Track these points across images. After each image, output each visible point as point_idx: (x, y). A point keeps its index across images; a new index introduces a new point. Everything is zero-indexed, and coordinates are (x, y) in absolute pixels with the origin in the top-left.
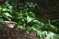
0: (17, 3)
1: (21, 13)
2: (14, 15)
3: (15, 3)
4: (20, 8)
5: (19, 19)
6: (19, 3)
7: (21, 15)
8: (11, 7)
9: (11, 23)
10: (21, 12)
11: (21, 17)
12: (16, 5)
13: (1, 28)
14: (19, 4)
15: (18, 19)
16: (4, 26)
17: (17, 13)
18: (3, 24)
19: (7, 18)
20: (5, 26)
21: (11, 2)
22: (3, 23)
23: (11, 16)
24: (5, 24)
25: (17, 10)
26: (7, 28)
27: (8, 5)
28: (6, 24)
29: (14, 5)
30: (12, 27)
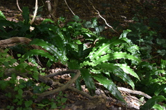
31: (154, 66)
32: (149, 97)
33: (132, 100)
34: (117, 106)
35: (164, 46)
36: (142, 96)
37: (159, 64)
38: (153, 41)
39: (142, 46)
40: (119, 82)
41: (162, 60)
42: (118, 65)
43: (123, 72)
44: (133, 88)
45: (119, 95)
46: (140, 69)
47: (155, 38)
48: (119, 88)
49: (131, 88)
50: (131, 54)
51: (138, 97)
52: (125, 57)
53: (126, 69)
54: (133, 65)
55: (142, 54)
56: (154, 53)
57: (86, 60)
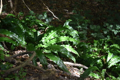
0: (87, 25)
1: (94, 47)
2: (81, 49)
3: (83, 24)
4: (92, 34)
5: (91, 58)
6: (91, 26)
7: (96, 50)
8: (75, 32)
9: (74, 67)
10: (95, 45)
11: (95, 55)
12: (85, 29)
13: (57, 76)
14: (92, 28)
15: (88, 59)
16: (62, 72)
17: (87, 46)
18: (59, 68)
19: (68, 56)
20: (64, 73)
21: (74, 24)
22: (59, 65)
23: (75, 52)
24: (64, 69)
25: (86, 39)
26: (67, 76)
27: (70, 28)
28: (66, 69)
29: (81, 29)
30: (77, 75)
31: (89, 45)
32: (87, 68)
33: (75, 71)
34: (63, 76)
35: (95, 30)
36: (81, 67)
37: (92, 43)
38: (88, 27)
39: (80, 31)
40: (64, 58)
41: (94, 41)
42: (63, 46)
43: (67, 51)
44: (75, 62)
45: (64, 67)
46: (79, 48)
47: (89, 24)
48: (65, 63)
49: (73, 62)
50: (72, 37)
51: (79, 68)
52: (68, 39)
53: (69, 48)
54: (74, 45)
55: (80, 37)
56: (88, 36)
57: (40, 43)
